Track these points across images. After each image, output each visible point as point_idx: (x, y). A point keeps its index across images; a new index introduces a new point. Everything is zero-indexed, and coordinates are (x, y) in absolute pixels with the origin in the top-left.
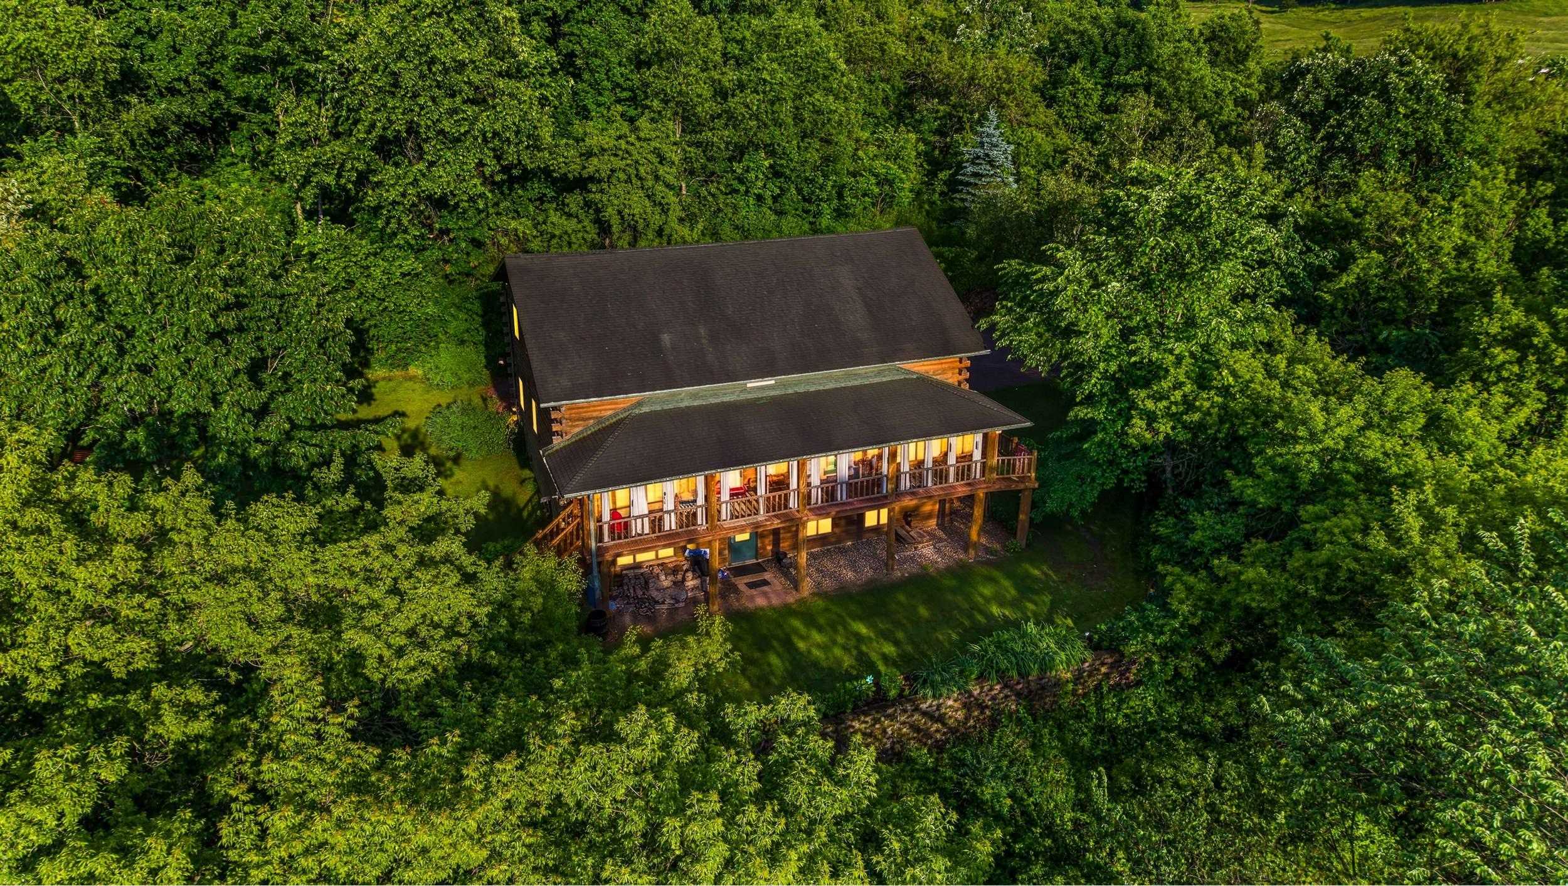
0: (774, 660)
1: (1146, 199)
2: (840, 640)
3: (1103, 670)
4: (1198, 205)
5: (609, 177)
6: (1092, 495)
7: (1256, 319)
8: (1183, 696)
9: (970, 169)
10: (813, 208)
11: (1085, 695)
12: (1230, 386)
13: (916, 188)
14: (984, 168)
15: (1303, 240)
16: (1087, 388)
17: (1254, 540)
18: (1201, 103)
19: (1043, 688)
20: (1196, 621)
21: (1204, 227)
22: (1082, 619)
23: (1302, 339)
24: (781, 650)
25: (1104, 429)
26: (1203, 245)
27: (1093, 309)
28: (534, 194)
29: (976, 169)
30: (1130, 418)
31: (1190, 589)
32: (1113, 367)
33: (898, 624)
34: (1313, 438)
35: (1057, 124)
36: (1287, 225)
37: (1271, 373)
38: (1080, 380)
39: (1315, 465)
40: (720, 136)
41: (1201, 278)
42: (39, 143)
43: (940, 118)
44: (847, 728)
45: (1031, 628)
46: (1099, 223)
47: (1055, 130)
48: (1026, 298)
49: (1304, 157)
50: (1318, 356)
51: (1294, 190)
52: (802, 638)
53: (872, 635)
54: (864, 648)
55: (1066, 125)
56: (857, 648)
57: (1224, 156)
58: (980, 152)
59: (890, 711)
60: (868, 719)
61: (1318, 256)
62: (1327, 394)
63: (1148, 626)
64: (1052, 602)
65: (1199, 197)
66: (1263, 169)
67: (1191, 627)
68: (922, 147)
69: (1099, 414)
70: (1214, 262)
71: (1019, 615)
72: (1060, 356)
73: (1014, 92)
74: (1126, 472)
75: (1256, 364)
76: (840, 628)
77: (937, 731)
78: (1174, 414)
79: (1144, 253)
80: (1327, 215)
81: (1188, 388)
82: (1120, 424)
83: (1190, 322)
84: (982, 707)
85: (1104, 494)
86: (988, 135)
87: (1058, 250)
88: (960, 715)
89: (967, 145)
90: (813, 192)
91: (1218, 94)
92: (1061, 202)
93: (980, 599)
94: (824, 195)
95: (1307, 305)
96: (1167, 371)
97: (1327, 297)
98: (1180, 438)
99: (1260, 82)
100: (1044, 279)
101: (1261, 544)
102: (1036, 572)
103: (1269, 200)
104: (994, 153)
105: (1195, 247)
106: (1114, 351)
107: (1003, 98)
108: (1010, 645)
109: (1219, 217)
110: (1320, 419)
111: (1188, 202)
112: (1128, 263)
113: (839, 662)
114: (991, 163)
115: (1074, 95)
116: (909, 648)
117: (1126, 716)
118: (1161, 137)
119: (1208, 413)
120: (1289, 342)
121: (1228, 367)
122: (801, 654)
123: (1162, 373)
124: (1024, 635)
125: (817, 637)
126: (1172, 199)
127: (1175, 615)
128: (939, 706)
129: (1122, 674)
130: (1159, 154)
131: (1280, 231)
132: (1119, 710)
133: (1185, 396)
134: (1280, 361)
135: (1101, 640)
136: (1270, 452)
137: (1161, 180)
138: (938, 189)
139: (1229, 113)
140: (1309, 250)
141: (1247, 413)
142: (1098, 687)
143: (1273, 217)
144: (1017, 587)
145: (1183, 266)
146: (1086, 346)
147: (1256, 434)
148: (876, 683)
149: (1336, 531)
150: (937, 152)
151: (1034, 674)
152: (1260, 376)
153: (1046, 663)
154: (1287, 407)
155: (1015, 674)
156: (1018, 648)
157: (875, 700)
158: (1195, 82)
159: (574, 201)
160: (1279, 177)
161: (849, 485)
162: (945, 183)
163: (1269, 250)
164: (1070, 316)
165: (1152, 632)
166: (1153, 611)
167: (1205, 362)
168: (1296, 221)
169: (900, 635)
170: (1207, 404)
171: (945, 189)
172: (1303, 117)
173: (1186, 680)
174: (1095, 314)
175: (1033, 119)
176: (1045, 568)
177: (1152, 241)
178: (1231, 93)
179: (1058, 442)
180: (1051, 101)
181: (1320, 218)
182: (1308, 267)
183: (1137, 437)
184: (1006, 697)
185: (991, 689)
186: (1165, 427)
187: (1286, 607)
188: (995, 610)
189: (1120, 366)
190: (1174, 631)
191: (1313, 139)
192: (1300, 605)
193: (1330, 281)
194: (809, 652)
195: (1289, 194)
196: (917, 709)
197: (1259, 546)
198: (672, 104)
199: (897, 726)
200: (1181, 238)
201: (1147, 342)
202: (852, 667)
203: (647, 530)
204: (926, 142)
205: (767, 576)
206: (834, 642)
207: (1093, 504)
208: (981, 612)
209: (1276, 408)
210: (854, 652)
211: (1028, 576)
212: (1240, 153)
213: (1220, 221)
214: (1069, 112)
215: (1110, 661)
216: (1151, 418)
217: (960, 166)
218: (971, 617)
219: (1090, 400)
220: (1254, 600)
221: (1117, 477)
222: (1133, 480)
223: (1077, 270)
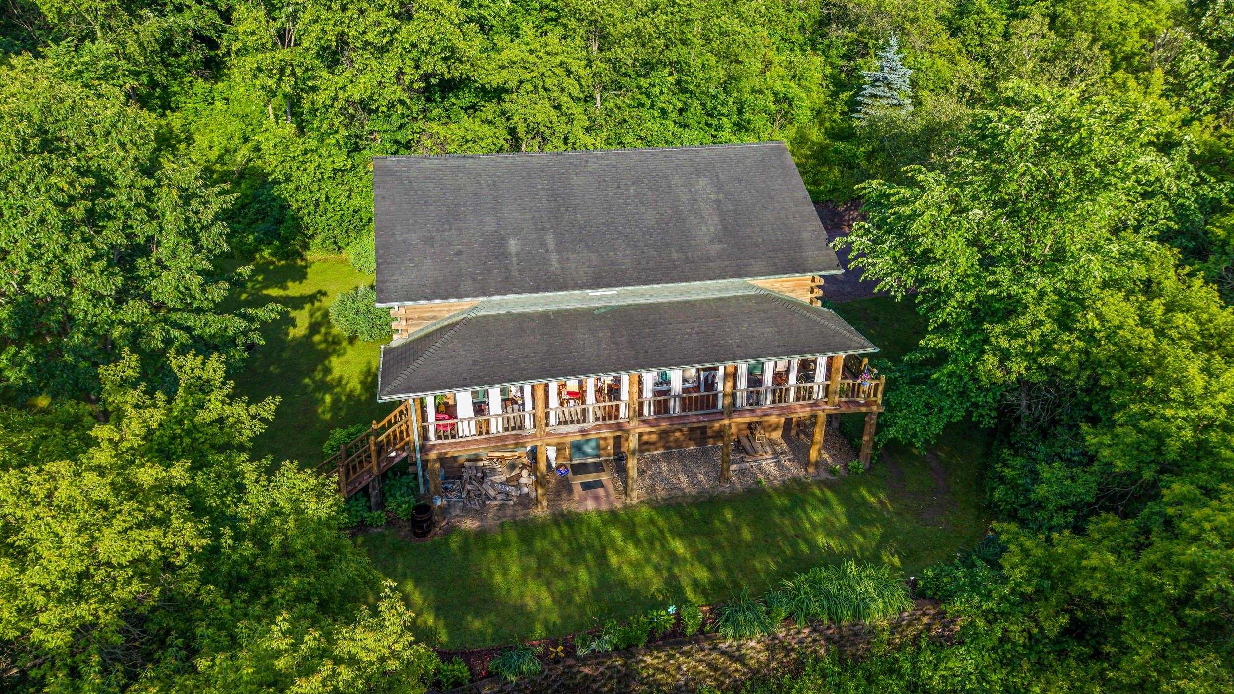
0: (583, 574)
1: (1020, 122)
2: (655, 558)
3: (925, 620)
4: (1079, 128)
5: (518, 87)
6: (937, 428)
7: (1134, 256)
8: (1008, 663)
9: (869, 91)
10: (714, 122)
11: (900, 648)
12: (1095, 330)
13: (817, 107)
14: (883, 90)
15: (1197, 170)
16: (941, 317)
17: (1103, 515)
18: (1104, 32)
19: (856, 634)
20: (1030, 590)
21: (1083, 153)
22: (910, 557)
23: (1186, 281)
24: (592, 563)
25: (955, 361)
26: (1080, 172)
27: (952, 236)
28: (466, 103)
29: (874, 91)
30: (983, 352)
31: (1026, 553)
32: (971, 297)
33: (717, 546)
34: (1188, 403)
35: (960, 52)
36: (1181, 155)
37: (1144, 321)
38: (932, 309)
39: (1188, 434)
40: (627, 53)
41: (1073, 209)
42: (61, 48)
43: (849, 44)
44: (637, 663)
45: (852, 568)
46: (970, 144)
47: (957, 57)
48: (884, 220)
49: (1207, 85)
50: (1202, 304)
51: (1193, 119)
52: (617, 552)
53: (688, 556)
54: (676, 571)
55: (969, 52)
56: (669, 569)
57: (1120, 81)
58: (879, 75)
59: (686, 648)
60: (661, 655)
61: (1213, 188)
62: (1209, 349)
63: (975, 586)
64: (883, 536)
65: (1079, 120)
66: (1161, 96)
67: (1022, 595)
68: (829, 70)
69: (951, 344)
70: (1091, 193)
71: (845, 548)
72: (916, 280)
73: (917, 20)
74: (976, 405)
75: (1129, 309)
76: (658, 545)
77: (737, 671)
78: (1028, 355)
79: (1012, 180)
80: (1227, 145)
81: (1047, 327)
82: (973, 355)
83: (1059, 255)
84: (788, 650)
85: (949, 426)
86: (889, 60)
87: (920, 172)
88: (763, 657)
89: (870, 68)
90: (715, 108)
91: (1123, 25)
92: (939, 123)
93: (807, 525)
94: (725, 110)
95: (1195, 237)
96: (1026, 307)
97: (1219, 232)
98: (1034, 379)
99: (1169, 18)
100: (904, 202)
101: (1112, 521)
102: (872, 500)
103: (1163, 126)
104: (892, 77)
105: (1071, 176)
106: (971, 281)
107: (907, 25)
108: (826, 585)
109: (1101, 143)
110: (1198, 382)
111: (1067, 126)
112: (993, 187)
113: (647, 583)
114: (889, 85)
115: (979, 25)
116: (723, 575)
117: (944, 677)
118: (1052, 61)
119: (1067, 358)
120: (1170, 284)
121: (1095, 310)
122: (612, 571)
123: (1020, 309)
124: (844, 576)
125: (633, 552)
126: (1049, 122)
127: (1005, 580)
128: (739, 648)
129: (945, 626)
130: (1048, 76)
131: (1172, 160)
132: (936, 668)
133: (1043, 335)
134: (1157, 307)
135: (925, 587)
136: (1135, 408)
137: (1037, 100)
138: (839, 108)
139: (1133, 43)
140: (1204, 181)
141: (1113, 362)
142: (916, 639)
143: (1166, 145)
144: (849, 516)
145: (1054, 195)
146: (941, 274)
147: (1121, 385)
148: (678, 615)
149: (1207, 526)
150: (843, 75)
151: (847, 620)
152: (1131, 322)
153: (860, 611)
154: (1160, 362)
155: (825, 618)
156: (833, 590)
157: (674, 634)
158: (1100, 14)
159: (490, 109)
160: (1177, 105)
161: (683, 400)
162: (846, 103)
163: (1158, 179)
164: (925, 242)
165: (979, 593)
166: (983, 571)
167: (1071, 299)
168: (1191, 151)
169: (717, 559)
170: (1066, 348)
171: (846, 109)
172: (1211, 44)
173: (1014, 644)
174: (955, 242)
175: (935, 47)
176: (882, 496)
177: (1021, 168)
178: (1136, 24)
179: (912, 365)
180: (955, 31)
181: (1219, 148)
182: (1202, 200)
183: (989, 373)
184: (815, 641)
185: (799, 633)
186: (1018, 367)
187: (1135, 601)
188: (821, 539)
189: (978, 296)
190: (1004, 598)
191: (1219, 66)
192: (1153, 601)
193: (1225, 215)
194: (620, 569)
195: (1186, 123)
196: (715, 648)
197: (1109, 523)
198: (585, 23)
199: (693, 663)
200: (1058, 165)
201: (1008, 273)
202: (659, 591)
203: (474, 432)
204: (833, 66)
205: (604, 477)
206: (648, 560)
207: (937, 436)
208: (806, 541)
209: (1146, 360)
210: (665, 574)
211: (865, 502)
212: (1137, 78)
213: (1102, 149)
214: (972, 40)
215: (932, 611)
216: (1004, 356)
217: (860, 88)
218: (794, 545)
219: (943, 328)
220: (1097, 588)
221: (967, 410)
222: (981, 415)
223: (936, 194)
